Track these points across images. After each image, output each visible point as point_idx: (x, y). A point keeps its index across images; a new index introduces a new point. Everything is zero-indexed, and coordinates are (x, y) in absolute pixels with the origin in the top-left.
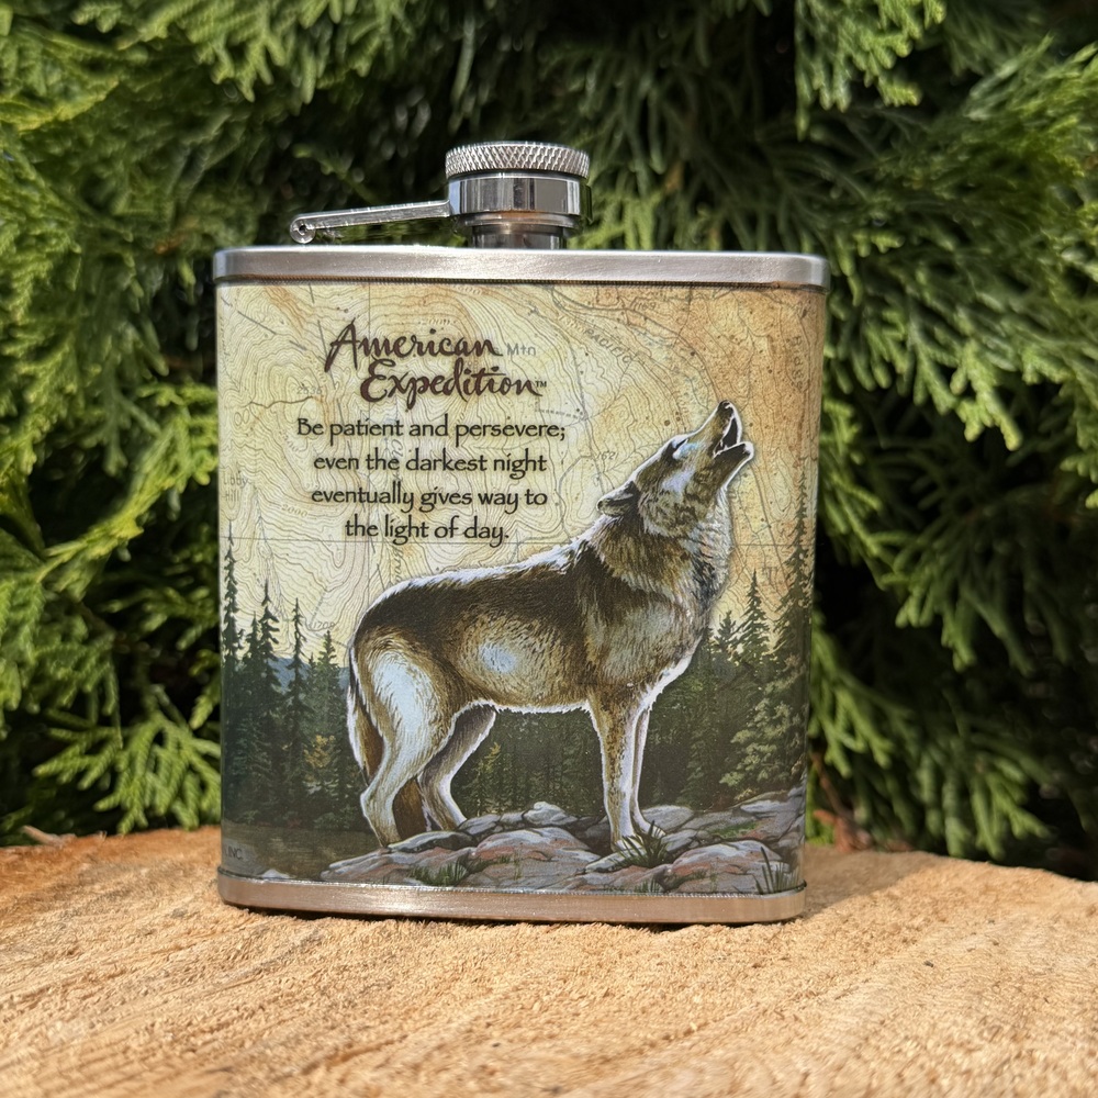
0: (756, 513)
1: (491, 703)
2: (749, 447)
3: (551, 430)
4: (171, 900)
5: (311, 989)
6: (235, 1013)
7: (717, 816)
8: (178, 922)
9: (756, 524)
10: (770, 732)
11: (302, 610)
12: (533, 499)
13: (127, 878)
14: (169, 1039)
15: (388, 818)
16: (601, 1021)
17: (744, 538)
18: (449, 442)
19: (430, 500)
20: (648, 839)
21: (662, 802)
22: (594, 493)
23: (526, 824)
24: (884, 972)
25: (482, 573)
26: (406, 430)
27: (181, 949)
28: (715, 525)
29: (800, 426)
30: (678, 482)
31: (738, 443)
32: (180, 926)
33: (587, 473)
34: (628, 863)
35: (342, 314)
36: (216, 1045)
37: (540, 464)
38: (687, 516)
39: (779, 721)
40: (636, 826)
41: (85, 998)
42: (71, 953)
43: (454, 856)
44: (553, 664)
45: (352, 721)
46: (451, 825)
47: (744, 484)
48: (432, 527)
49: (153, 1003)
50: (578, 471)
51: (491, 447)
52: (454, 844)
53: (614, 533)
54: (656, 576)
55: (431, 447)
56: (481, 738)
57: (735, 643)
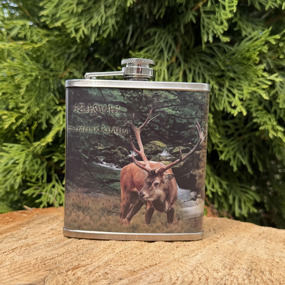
4: (52, 225)
5: (75, 249)
6: (57, 255)
8: (51, 231)
13: (44, 219)
14: (40, 261)
16: (137, 261)
24: (206, 250)
27: (50, 238)
32: (52, 232)
36: (50, 263)
41: (26, 250)
42: (26, 238)
49: (40, 252)
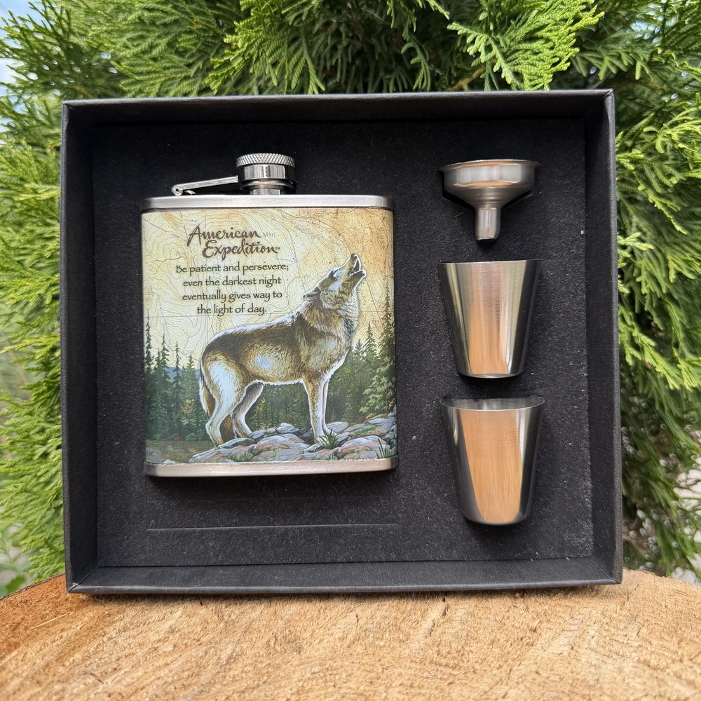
0: (369, 298)
1: (261, 381)
2: (364, 272)
3: (283, 267)
7: (358, 426)
9: (369, 303)
10: (379, 389)
11: (179, 346)
12: (276, 295)
15: (218, 434)
17: (364, 309)
18: (240, 273)
19: (233, 297)
20: (330, 437)
21: (335, 421)
22: (302, 292)
23: (278, 433)
25: (256, 327)
26: (222, 269)
28: (352, 304)
29: (385, 263)
30: (336, 287)
31: (360, 270)
33: (298, 284)
34: (322, 448)
35: (194, 223)
37: (279, 281)
38: (340, 300)
39: (382, 384)
40: (325, 431)
43: (247, 448)
44: (287, 363)
45: (202, 392)
46: (245, 435)
47: (363, 287)
48: (234, 308)
50: (294, 284)
51: (258, 275)
52: (247, 443)
53: (310, 308)
54: (329, 326)
55: (232, 275)
56: (257, 396)
57: (363, 353)
